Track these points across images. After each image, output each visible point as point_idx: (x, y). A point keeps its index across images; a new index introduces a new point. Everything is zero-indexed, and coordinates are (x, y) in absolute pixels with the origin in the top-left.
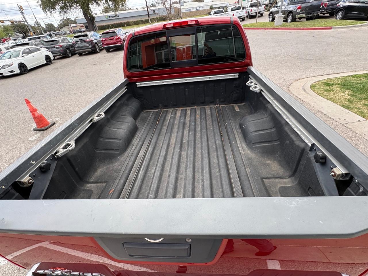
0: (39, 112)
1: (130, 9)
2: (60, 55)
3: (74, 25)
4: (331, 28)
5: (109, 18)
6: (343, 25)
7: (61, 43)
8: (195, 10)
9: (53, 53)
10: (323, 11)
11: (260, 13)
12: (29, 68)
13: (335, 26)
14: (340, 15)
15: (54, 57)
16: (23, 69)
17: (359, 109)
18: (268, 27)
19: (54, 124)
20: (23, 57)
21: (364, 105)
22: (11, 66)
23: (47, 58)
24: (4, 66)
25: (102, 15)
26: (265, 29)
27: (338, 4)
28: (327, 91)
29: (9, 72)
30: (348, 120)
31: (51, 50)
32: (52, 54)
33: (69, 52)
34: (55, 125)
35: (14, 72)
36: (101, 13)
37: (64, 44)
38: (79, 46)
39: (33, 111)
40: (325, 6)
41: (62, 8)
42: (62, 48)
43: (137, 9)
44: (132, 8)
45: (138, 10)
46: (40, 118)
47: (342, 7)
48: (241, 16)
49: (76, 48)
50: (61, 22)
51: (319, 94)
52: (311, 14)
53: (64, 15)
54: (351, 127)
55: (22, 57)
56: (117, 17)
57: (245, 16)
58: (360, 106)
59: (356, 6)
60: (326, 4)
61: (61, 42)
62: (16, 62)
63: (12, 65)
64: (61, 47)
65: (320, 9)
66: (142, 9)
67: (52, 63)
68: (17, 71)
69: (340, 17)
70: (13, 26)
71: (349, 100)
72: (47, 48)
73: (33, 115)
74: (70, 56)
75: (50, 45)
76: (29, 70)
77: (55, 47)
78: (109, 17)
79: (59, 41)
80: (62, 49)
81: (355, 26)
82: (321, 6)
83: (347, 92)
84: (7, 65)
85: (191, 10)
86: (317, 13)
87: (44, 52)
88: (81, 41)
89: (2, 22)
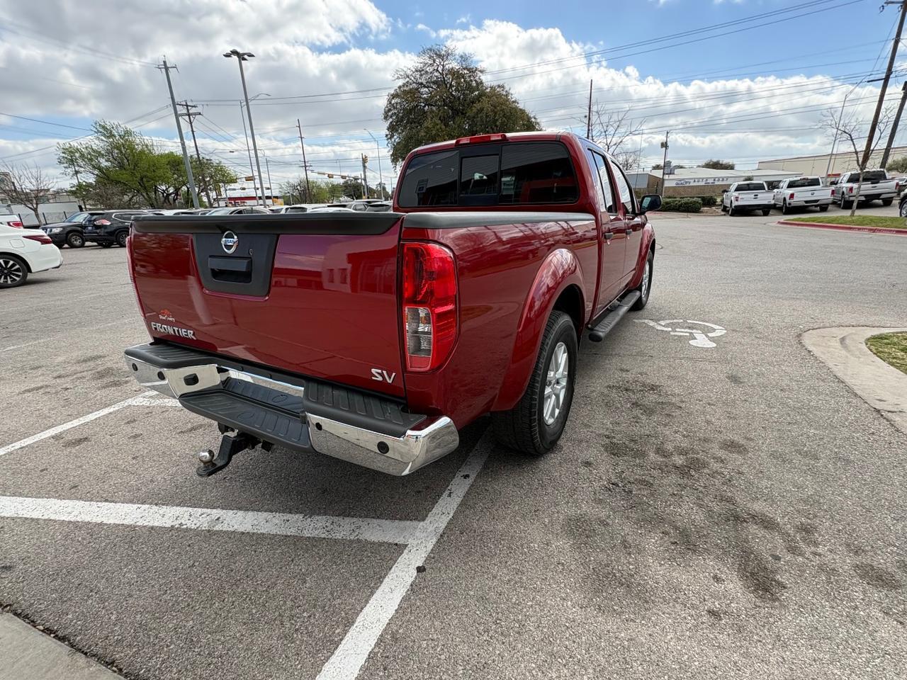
8: (703, 184)
11: (881, 197)
18: (886, 226)
26: (870, 230)
48: (818, 201)
57: (830, 201)
85: (689, 183)
89: (330, 176)
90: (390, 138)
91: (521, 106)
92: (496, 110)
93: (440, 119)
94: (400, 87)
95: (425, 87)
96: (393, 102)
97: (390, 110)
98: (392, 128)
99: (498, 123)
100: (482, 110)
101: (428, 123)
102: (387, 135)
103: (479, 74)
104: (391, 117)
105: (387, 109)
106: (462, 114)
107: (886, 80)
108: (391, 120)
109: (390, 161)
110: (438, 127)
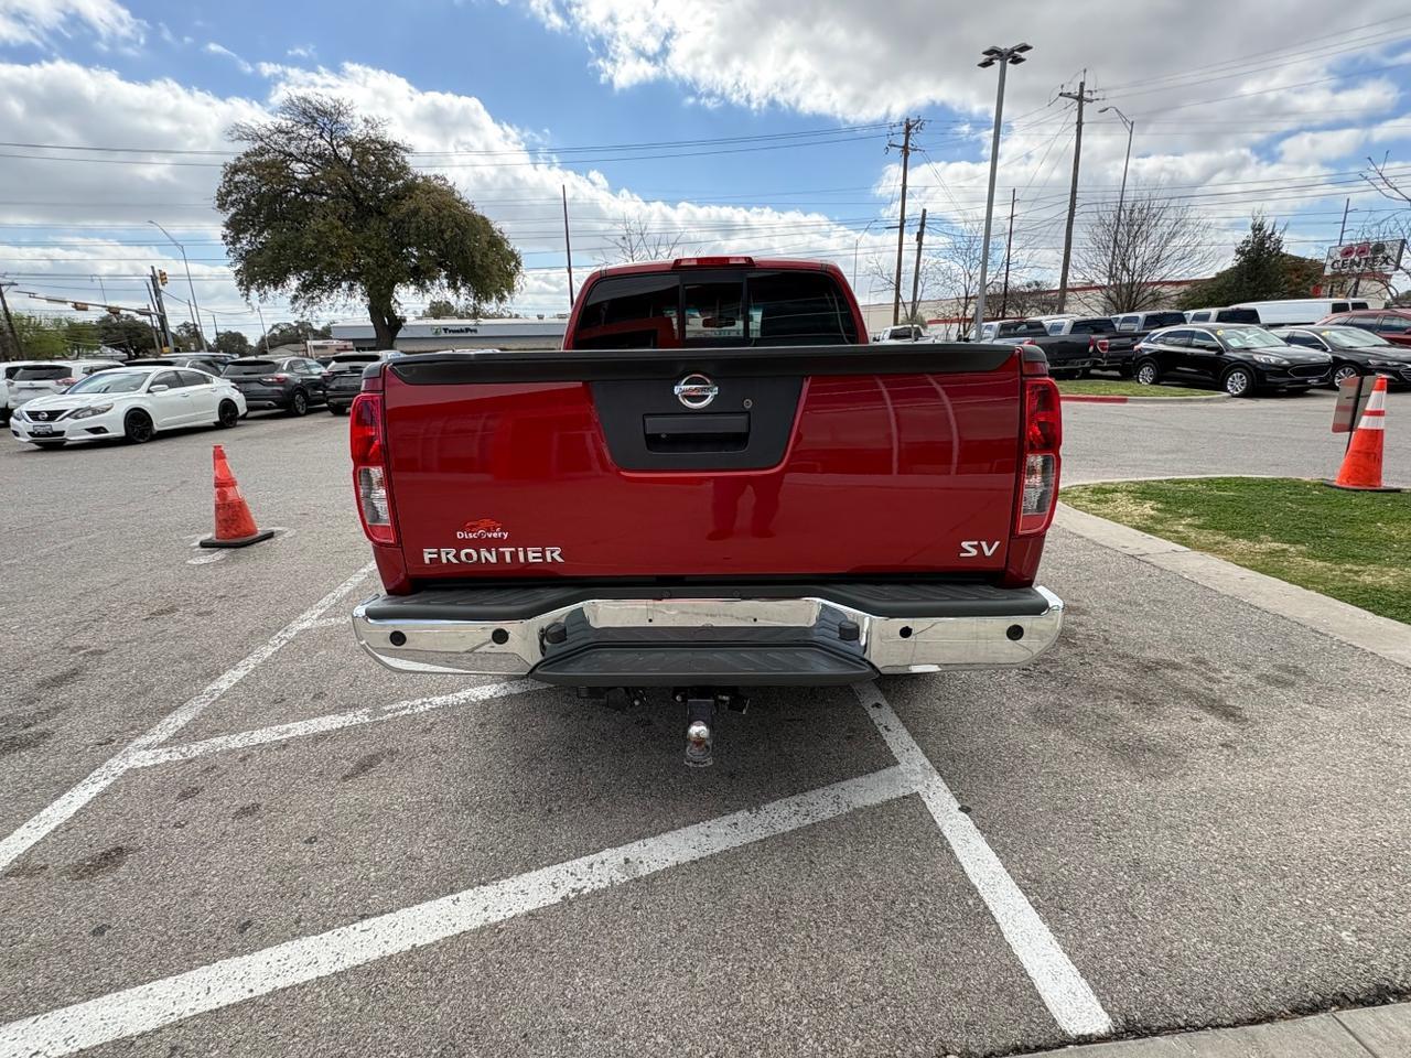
0: (239, 492)
1: (517, 316)
2: (270, 407)
3: (320, 343)
4: (1124, 401)
5: (443, 334)
6: (1156, 394)
7: (283, 371)
9: (249, 396)
10: (1100, 362)
12: (157, 427)
13: (1136, 395)
14: (1146, 373)
15: (250, 408)
16: (139, 427)
17: (1176, 532)
19: (270, 535)
20: (149, 394)
21: (1191, 525)
22: (103, 412)
23: (227, 407)
24: (78, 410)
25: (423, 322)
27: (1136, 347)
28: (1098, 502)
29: (87, 429)
30: (1145, 549)
31: (243, 386)
32: (247, 400)
33: (302, 400)
34: (272, 540)
35: (106, 431)
36: (419, 318)
37: (295, 378)
38: (343, 384)
39: (224, 484)
40: (1102, 349)
41: (305, 288)
42: (284, 386)
43: (540, 317)
44: (521, 316)
45: (541, 321)
46: (238, 509)
47: (1149, 355)
49: (331, 390)
50: (276, 332)
51: (1076, 507)
52: (1065, 364)
53: (304, 307)
54: (1152, 560)
55: (149, 391)
56: (469, 334)
58: (1181, 528)
59: (1185, 354)
60: (1104, 344)
61: (285, 368)
62: (123, 403)
63: (108, 409)
64: (281, 382)
65: (1089, 355)
66: (557, 321)
67: (235, 426)
68: (117, 430)
69: (1150, 379)
70: (105, 328)
71: (1152, 517)
72: (232, 380)
73: (222, 495)
74: (303, 412)
75: (245, 374)
76: (154, 432)
77: (259, 381)
78: (445, 330)
79: (279, 365)
80: (281, 388)
81: (1190, 400)
82: (1091, 349)
83: (1148, 504)
84: (89, 409)
86: (1084, 363)
87: (222, 388)
88: (353, 372)
89: (79, 307)
90: (233, 243)
91: (478, 211)
92: (441, 215)
93: (339, 218)
94: (247, 155)
95: (299, 161)
96: (237, 179)
97: (229, 193)
98: (236, 227)
99: (446, 237)
100: (416, 212)
101: (316, 224)
102: (224, 237)
103: (402, 153)
104: (232, 204)
105: (223, 190)
106: (380, 213)
107: (902, 227)
108: (233, 210)
109: (234, 283)
110: (340, 232)
